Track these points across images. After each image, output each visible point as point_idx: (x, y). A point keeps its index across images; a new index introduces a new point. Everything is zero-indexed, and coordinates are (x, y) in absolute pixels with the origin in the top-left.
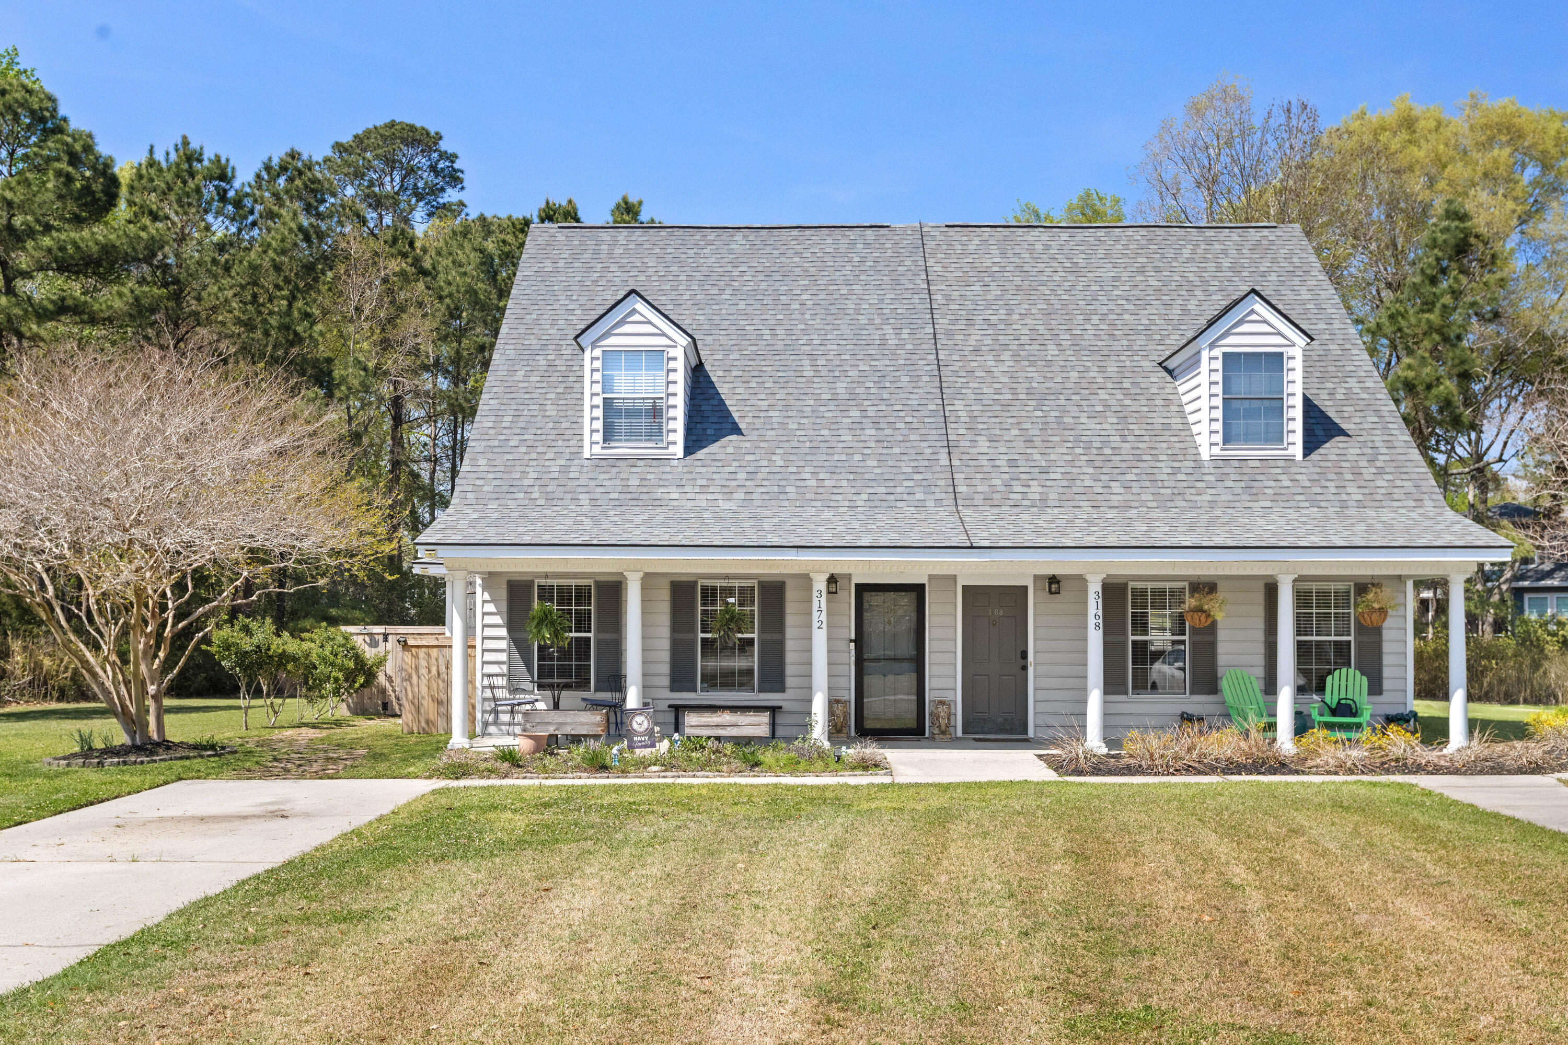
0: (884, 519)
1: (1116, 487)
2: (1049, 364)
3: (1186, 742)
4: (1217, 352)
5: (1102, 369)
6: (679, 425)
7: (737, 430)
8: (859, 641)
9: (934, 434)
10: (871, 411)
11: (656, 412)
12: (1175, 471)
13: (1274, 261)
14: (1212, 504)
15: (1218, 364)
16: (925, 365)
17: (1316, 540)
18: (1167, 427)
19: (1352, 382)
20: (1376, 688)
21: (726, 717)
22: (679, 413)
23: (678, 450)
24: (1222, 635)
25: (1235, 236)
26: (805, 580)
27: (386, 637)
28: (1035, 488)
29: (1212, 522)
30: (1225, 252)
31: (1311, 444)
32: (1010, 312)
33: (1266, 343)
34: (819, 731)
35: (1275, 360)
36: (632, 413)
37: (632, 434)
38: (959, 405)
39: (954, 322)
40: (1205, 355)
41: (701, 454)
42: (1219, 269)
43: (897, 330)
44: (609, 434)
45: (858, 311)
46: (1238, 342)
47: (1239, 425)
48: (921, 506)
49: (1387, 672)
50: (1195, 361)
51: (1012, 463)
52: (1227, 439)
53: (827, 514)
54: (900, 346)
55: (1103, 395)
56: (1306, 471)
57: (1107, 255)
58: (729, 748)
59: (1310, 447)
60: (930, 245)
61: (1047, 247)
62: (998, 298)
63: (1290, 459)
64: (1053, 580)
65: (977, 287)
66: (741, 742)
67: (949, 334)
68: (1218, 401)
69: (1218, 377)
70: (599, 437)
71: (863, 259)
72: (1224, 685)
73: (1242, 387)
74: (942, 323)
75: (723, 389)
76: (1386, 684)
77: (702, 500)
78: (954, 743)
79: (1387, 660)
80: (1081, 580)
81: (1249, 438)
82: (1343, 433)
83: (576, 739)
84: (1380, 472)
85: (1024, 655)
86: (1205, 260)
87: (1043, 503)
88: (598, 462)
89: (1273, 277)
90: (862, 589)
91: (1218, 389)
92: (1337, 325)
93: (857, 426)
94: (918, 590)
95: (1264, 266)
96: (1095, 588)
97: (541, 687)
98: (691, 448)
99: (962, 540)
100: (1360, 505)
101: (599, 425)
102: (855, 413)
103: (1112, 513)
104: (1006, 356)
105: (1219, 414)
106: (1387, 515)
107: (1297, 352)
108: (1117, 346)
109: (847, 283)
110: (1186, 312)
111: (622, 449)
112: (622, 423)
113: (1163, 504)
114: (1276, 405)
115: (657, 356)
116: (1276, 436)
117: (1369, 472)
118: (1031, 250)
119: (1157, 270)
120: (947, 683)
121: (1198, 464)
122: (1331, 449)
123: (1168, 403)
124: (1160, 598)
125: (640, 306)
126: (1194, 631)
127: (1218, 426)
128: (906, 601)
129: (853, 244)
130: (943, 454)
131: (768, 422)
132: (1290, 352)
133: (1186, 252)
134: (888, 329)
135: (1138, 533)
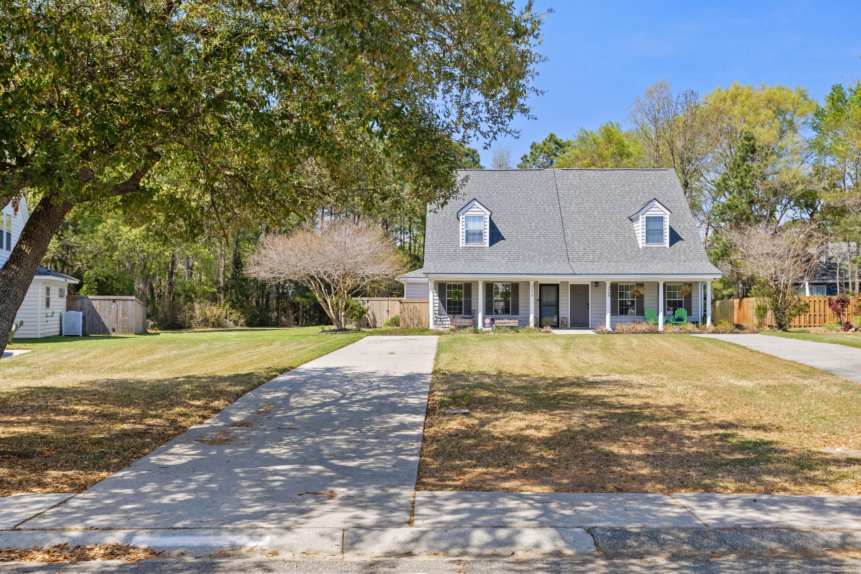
0: (549, 266)
1: (615, 256)
2: (595, 217)
3: (632, 326)
4: (644, 216)
5: (611, 219)
6: (488, 238)
7: (504, 239)
8: (540, 300)
9: (561, 240)
10: (543, 232)
11: (481, 234)
12: (632, 251)
13: (666, 182)
14: (642, 261)
15: (644, 220)
16: (558, 218)
17: (669, 272)
18: (630, 238)
19: (686, 223)
20: (689, 313)
21: (506, 321)
22: (488, 234)
23: (487, 245)
24: (645, 298)
25: (654, 173)
26: (528, 283)
27: (368, 301)
28: (591, 256)
29: (641, 267)
30: (650, 179)
31: (672, 243)
32: (583, 200)
33: (658, 214)
34: (532, 325)
35: (661, 219)
36: (474, 234)
37: (473, 240)
38: (568, 231)
39: (566, 203)
40: (641, 217)
41: (494, 246)
42: (648, 185)
43: (549, 206)
44: (467, 241)
45: (536, 200)
46: (650, 214)
47: (651, 237)
48: (559, 261)
49: (693, 309)
50: (638, 219)
51: (585, 249)
52: (647, 242)
53: (532, 264)
54: (550, 211)
55: (611, 227)
56: (671, 250)
57: (613, 180)
58: (508, 329)
59: (671, 244)
60: (557, 176)
61: (594, 177)
62: (579, 195)
63: (665, 248)
64: (597, 283)
65: (572, 191)
66: (512, 327)
67: (564, 207)
68: (644, 231)
69: (644, 224)
70: (464, 241)
71: (536, 182)
72: (646, 313)
73: (652, 226)
74: (562, 204)
75: (498, 226)
76: (693, 313)
77: (496, 260)
78: (568, 329)
79: (693, 306)
80: (604, 283)
81: (654, 241)
82: (682, 239)
83: (465, 327)
84: (691, 251)
85: (588, 304)
86: (644, 182)
87: (593, 261)
88: (464, 248)
89: (665, 188)
90: (541, 285)
91: (644, 227)
92: (683, 204)
93: (538, 238)
94: (557, 286)
95: (662, 183)
96: (608, 285)
97: (448, 313)
98: (491, 244)
99: (572, 272)
100: (685, 261)
101: (464, 238)
102: (538, 233)
103: (613, 264)
104: (582, 215)
105: (644, 234)
106: (691, 264)
107: (668, 217)
108: (616, 211)
109: (532, 190)
110: (637, 200)
111: (471, 245)
112: (471, 237)
113: (628, 261)
114: (661, 232)
115: (481, 218)
116: (661, 241)
117: (688, 251)
118: (589, 178)
119: (629, 185)
120: (565, 312)
121: (639, 249)
122: (678, 244)
123: (630, 230)
124: (627, 288)
125: (476, 203)
126: (637, 297)
127: (645, 238)
128: (554, 289)
129: (532, 176)
130: (564, 246)
131: (512, 236)
132: (665, 216)
133: (638, 179)
134: (546, 206)
135: (620, 270)
